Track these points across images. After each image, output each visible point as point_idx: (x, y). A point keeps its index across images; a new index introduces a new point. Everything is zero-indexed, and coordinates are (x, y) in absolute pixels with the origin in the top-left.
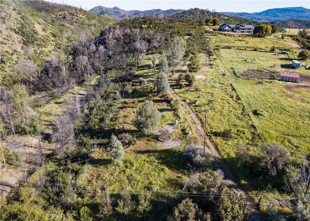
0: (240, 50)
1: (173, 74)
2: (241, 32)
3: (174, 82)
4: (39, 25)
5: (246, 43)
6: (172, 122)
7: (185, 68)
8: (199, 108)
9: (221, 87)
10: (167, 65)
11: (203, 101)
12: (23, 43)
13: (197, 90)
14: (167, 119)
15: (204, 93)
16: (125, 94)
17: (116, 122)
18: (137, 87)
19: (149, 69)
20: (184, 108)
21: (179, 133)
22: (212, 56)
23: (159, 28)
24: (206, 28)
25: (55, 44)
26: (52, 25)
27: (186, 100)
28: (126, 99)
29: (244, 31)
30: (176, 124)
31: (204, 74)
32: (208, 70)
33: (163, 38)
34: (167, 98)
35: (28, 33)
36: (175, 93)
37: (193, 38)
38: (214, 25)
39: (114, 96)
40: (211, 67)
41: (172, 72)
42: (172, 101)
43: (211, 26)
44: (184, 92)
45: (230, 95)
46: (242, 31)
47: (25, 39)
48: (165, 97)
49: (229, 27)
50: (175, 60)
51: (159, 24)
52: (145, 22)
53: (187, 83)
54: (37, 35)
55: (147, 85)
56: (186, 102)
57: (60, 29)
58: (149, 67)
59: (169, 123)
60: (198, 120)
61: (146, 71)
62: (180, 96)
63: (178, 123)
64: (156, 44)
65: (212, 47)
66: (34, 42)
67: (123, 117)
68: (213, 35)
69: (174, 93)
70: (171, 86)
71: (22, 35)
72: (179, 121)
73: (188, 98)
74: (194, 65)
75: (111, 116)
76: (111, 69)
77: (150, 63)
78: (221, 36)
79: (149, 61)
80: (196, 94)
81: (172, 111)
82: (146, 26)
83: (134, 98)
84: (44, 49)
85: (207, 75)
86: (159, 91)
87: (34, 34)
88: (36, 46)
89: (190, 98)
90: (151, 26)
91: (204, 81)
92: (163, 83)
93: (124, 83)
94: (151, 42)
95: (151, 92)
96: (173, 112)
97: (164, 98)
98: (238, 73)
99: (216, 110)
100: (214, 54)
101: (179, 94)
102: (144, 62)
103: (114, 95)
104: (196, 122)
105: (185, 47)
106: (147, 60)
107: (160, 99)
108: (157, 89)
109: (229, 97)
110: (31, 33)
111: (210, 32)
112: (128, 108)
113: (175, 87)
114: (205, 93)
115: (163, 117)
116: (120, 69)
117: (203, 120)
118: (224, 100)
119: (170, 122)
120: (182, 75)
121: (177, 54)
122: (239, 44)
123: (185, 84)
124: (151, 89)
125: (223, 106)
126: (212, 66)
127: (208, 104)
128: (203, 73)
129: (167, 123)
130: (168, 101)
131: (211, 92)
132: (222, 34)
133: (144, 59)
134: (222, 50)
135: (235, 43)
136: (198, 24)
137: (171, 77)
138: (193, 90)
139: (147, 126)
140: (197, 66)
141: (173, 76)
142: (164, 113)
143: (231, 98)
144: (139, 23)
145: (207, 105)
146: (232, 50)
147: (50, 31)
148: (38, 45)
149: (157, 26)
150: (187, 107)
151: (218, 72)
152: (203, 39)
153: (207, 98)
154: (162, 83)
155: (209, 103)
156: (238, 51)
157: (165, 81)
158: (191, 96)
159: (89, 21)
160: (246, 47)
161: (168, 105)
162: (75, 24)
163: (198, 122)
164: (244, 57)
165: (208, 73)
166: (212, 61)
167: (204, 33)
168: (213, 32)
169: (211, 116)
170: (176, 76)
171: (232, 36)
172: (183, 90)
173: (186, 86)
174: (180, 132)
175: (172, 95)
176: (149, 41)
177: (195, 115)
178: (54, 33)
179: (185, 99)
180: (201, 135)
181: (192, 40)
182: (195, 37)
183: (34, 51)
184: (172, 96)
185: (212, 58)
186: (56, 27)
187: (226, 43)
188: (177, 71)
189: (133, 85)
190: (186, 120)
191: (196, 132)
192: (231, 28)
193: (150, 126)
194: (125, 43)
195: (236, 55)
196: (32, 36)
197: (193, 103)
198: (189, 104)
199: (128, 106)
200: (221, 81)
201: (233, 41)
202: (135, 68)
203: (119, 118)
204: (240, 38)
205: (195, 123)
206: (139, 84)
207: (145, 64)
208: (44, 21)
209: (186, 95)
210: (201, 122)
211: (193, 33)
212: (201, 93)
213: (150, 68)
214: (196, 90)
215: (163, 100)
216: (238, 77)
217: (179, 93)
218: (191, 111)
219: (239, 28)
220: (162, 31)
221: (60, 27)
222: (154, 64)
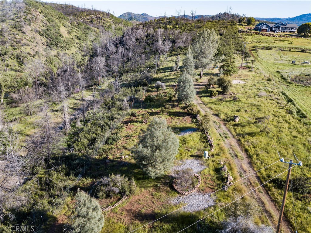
0: (283, 51)
1: (200, 78)
2: (282, 32)
3: (203, 88)
4: (65, 28)
5: (290, 43)
6: (199, 153)
7: (216, 71)
8: (242, 128)
9: (269, 97)
10: (193, 67)
11: (245, 116)
12: (46, 45)
13: (235, 99)
14: (190, 146)
15: (245, 105)
16: (135, 103)
17: (113, 146)
18: (153, 93)
19: (171, 71)
20: (217, 127)
21: (210, 175)
22: (249, 57)
23: (185, 28)
24: (239, 28)
25: (79, 47)
26: (78, 28)
27: (220, 114)
28: (135, 110)
29: (286, 30)
30: (205, 157)
31: (241, 79)
32: (246, 73)
33: (190, 38)
34: (192, 110)
35: (53, 35)
36: (204, 103)
37: (225, 37)
38: (248, 25)
39: (120, 105)
40: (249, 70)
41: (200, 75)
42: (198, 115)
43: (245, 26)
44: (216, 102)
45: (287, 110)
46: (283, 30)
47: (49, 41)
48: (188, 108)
49: (267, 26)
50: (204, 60)
51: (186, 24)
52: (170, 23)
53: (220, 90)
54: (61, 37)
55: (166, 91)
56: (219, 117)
57: (85, 31)
58: (171, 69)
59: (194, 154)
60: (242, 150)
61: (166, 74)
62: (210, 108)
63: (208, 154)
64: (182, 45)
65: (248, 47)
66: (58, 44)
67: (125, 138)
68: (248, 35)
69: (201, 102)
70: (198, 93)
71: (46, 37)
72: (209, 150)
73: (223, 111)
74: (228, 66)
75: (107, 135)
76: (127, 72)
77: (172, 64)
78: (257, 36)
79: (171, 63)
80: (234, 106)
81: (199, 131)
82: (171, 26)
83: (146, 109)
84: (67, 51)
85: (246, 80)
86: (180, 100)
87: (58, 36)
88: (60, 49)
89: (226, 112)
90: (177, 26)
91: (242, 87)
92: (187, 88)
93: (138, 87)
94: (176, 43)
95: (170, 100)
96: (200, 133)
97: (187, 110)
98: (288, 78)
99: (270, 134)
100: (251, 56)
101: (209, 105)
102: (166, 64)
103: (121, 103)
104: (239, 155)
105: (217, 42)
106: (169, 62)
107: (181, 111)
108: (178, 97)
109: (286, 113)
110: (55, 35)
111: (244, 32)
112: (135, 124)
113: (203, 95)
114: (248, 105)
115: (184, 141)
116: (138, 72)
117: (250, 151)
118: (278, 117)
119: (194, 152)
120: (212, 79)
121: (207, 52)
122: (281, 44)
123: (217, 91)
124: (170, 97)
125: (280, 128)
126: (251, 69)
127: (255, 122)
128: (240, 77)
129: (190, 154)
130: (193, 116)
131: (255, 103)
132: (259, 34)
133: (166, 61)
134: (260, 51)
135: (277, 43)
136: (230, 23)
137: (198, 81)
138: (229, 99)
139: (154, 163)
140: (232, 68)
141: (200, 81)
142: (186, 135)
143: (289, 113)
144: (164, 24)
145: (253, 124)
146: (272, 51)
147: (75, 34)
148: (61, 47)
149: (184, 27)
150: (223, 126)
151: (260, 77)
152: (236, 39)
153: (251, 113)
154: (185, 89)
155: (257, 121)
156: (281, 53)
157: (190, 86)
158: (227, 109)
159: (116, 25)
160: (291, 47)
161: (192, 121)
162: (101, 28)
163: (241, 154)
164: (290, 59)
165: (246, 78)
166: (249, 63)
167: (238, 32)
168: (248, 32)
169: (263, 145)
170: (205, 79)
171: (272, 35)
172: (214, 99)
173: (219, 94)
174: (212, 173)
175: (198, 105)
176: (174, 42)
177: (236, 141)
178: (79, 36)
179: (217, 113)
180: (251, 184)
181: (223, 40)
182: (227, 37)
183: (57, 53)
184: (199, 108)
185: (249, 60)
186: (81, 30)
187: (265, 43)
188: (207, 74)
189: (148, 91)
190: (222, 149)
191: (240, 176)
192: (269, 27)
193: (159, 165)
194: (147, 43)
195: (280, 57)
196: (56, 38)
197: (231, 119)
198: (226, 121)
199: (135, 120)
200: (267, 88)
201: (273, 42)
202: (154, 71)
203: (118, 139)
204: (282, 38)
205: (236, 156)
206: (156, 90)
207: (167, 66)
208: (70, 24)
209: (219, 106)
210: (247, 155)
211: (224, 33)
212: (240, 104)
213: (173, 71)
214: (233, 100)
215: (186, 113)
216: (289, 83)
217: (210, 103)
218: (229, 133)
219: (279, 27)
220: (188, 32)
221: (85, 30)
222: (177, 66)
